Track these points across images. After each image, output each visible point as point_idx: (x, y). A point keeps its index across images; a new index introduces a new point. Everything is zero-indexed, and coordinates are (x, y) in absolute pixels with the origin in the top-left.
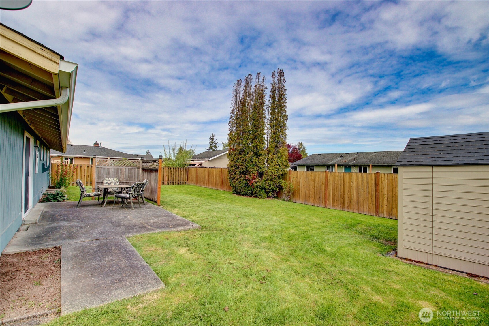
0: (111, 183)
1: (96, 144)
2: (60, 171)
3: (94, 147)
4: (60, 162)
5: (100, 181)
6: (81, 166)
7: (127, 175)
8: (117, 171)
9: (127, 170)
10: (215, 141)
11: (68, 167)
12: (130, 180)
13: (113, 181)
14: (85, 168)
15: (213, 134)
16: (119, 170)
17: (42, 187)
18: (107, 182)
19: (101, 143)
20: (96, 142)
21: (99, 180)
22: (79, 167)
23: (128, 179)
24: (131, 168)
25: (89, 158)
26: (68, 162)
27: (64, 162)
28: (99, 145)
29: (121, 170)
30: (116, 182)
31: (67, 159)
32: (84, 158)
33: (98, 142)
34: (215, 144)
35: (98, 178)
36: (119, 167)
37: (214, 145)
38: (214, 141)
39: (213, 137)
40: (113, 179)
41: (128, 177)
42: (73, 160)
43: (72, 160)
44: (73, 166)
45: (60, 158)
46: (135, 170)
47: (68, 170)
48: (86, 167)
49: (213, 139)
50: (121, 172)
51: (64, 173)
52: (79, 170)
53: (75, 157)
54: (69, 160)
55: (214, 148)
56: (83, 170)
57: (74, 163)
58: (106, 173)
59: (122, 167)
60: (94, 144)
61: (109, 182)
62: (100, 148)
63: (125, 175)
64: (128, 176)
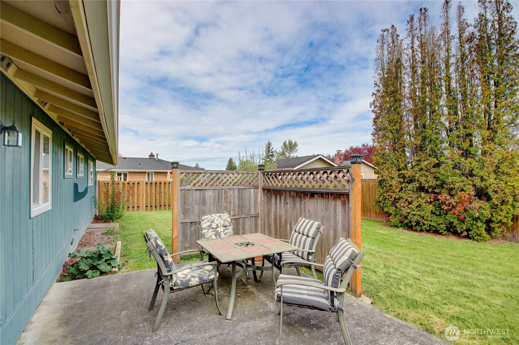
0: (218, 227)
1: (152, 155)
2: (110, 192)
3: (149, 159)
4: (110, 179)
5: (187, 220)
6: (138, 183)
7: (237, 203)
8: (219, 195)
9: (236, 191)
10: (272, 150)
11: (121, 186)
12: (242, 214)
13: (220, 222)
14: (143, 186)
15: (269, 142)
16: (222, 194)
17: (75, 230)
18: (210, 226)
19: (157, 155)
20: (152, 153)
21: (185, 218)
22: (136, 184)
23: (239, 211)
24: (243, 187)
25: (145, 172)
26: (121, 178)
27: (116, 179)
28: (155, 157)
29: (226, 193)
30: (227, 224)
31: (119, 174)
32: (139, 172)
33: (154, 154)
34: (272, 152)
35: (184, 214)
36: (223, 187)
37: (271, 154)
38: (270, 149)
39: (269, 145)
40: (220, 216)
41: (239, 208)
42: (127, 176)
43: (125, 175)
44: (128, 183)
45: (109, 174)
46: (250, 193)
47: (121, 192)
48: (145, 184)
49: (269, 147)
50: (226, 198)
51: (116, 196)
52: (136, 189)
53: (129, 172)
54: (122, 175)
55: (270, 157)
56: (141, 189)
57: (128, 180)
58: (198, 201)
59: (228, 187)
60: (150, 156)
61: (214, 226)
62: (157, 161)
63: (234, 202)
64: (239, 204)
